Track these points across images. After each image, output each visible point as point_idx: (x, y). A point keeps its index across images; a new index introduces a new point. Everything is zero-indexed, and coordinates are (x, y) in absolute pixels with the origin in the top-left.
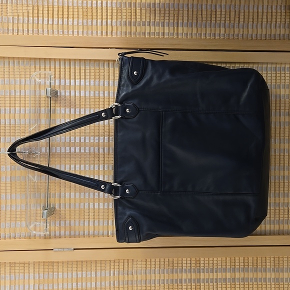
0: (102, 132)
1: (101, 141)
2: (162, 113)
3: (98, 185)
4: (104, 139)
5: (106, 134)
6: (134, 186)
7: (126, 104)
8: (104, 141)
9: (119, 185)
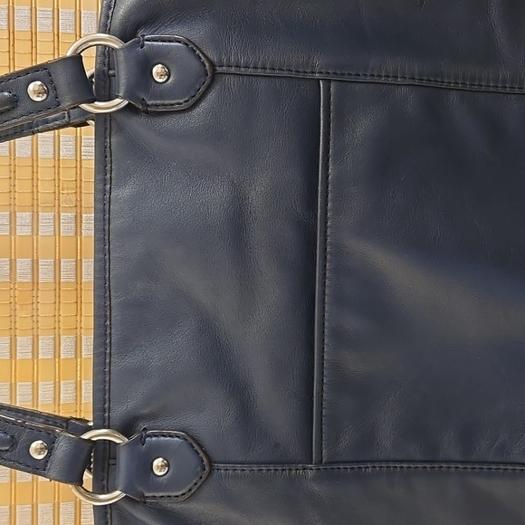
0: (45, 189)
1: (45, 229)
2: (328, 90)
3: (13, 442)
4: (57, 220)
5: (67, 198)
6: (193, 441)
7: (151, 40)
8: (57, 231)
9: (118, 439)
